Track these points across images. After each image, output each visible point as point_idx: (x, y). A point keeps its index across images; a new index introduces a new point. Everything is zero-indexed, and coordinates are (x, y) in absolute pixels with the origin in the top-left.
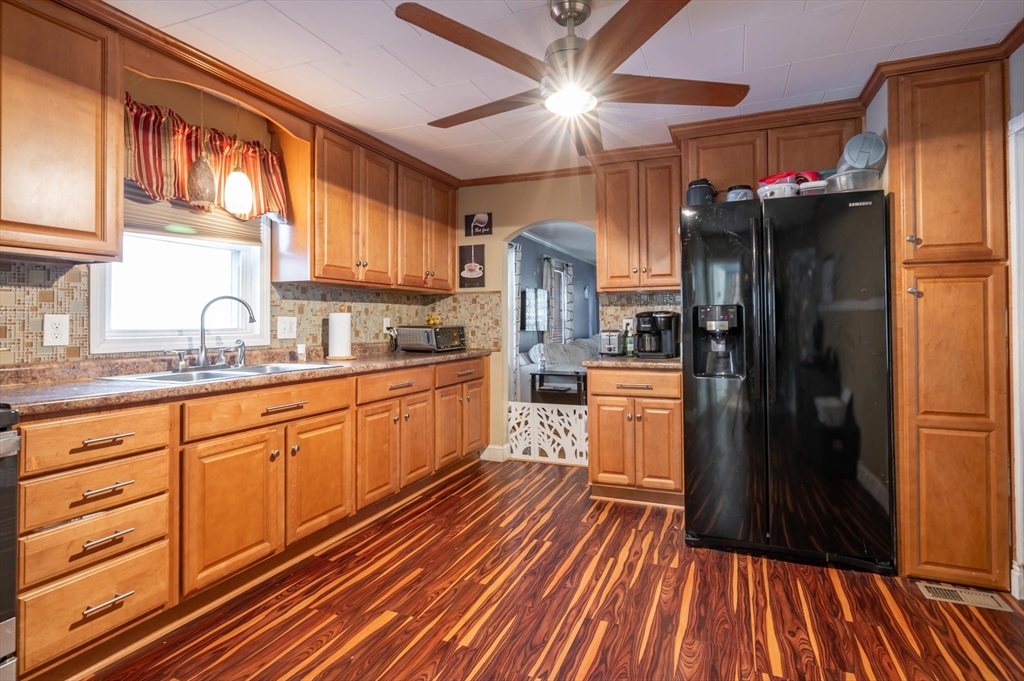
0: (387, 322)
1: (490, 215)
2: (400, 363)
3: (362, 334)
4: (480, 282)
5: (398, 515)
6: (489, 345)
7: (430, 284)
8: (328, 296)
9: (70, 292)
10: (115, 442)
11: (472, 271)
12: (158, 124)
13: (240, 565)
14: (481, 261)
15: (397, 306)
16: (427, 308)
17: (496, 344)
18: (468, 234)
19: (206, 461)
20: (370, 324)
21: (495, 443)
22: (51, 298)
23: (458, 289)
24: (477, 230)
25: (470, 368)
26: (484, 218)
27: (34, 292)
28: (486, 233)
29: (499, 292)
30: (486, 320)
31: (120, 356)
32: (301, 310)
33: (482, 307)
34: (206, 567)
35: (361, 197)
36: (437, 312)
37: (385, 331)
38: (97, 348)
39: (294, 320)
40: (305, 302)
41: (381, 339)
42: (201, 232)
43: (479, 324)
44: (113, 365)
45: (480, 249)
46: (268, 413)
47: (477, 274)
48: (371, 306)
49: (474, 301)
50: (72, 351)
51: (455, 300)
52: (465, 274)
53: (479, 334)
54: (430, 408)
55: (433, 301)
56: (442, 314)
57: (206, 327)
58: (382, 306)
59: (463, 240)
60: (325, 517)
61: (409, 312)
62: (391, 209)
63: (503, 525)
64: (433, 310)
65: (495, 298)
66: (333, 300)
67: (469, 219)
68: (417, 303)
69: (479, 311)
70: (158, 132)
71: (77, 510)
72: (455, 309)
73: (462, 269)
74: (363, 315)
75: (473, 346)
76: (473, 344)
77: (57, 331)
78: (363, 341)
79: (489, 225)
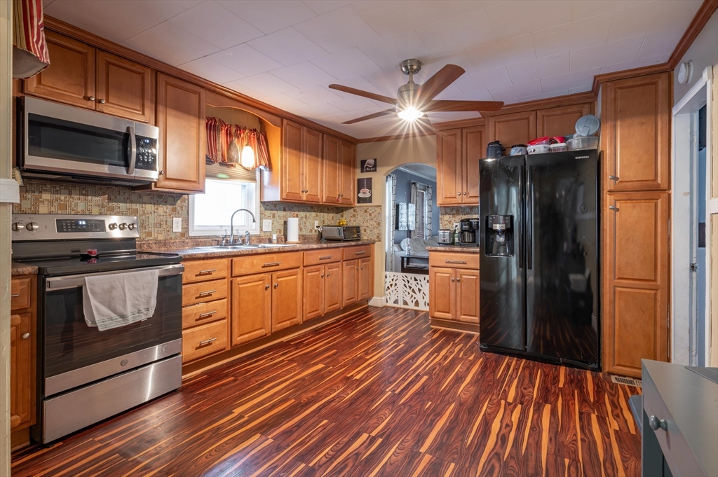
0: (316, 223)
1: (375, 160)
2: (325, 245)
3: (303, 230)
4: (369, 200)
5: (323, 328)
6: (374, 237)
7: (340, 202)
8: (287, 208)
9: (182, 207)
10: (209, 273)
11: (365, 193)
12: (215, 125)
13: (253, 337)
14: (370, 187)
15: (322, 214)
16: (339, 215)
17: (378, 237)
18: (362, 171)
19: (241, 286)
20: (308, 224)
21: (377, 296)
22: (174, 210)
23: (357, 205)
24: (368, 169)
25: (363, 250)
26: (372, 162)
27: (170, 207)
28: (373, 171)
29: (380, 206)
30: (373, 222)
31: (199, 237)
32: (274, 216)
33: (370, 215)
34: (241, 335)
35: (305, 154)
36: (344, 218)
37: (316, 228)
38: (191, 234)
39: (270, 221)
40: (276, 212)
41: (313, 233)
42: (231, 177)
43: (368, 225)
44: (197, 242)
45: (370, 180)
46: (265, 266)
47: (368, 195)
48: (308, 214)
49: (366, 211)
50: (183, 235)
51: (355, 211)
52: (361, 195)
53: (368, 231)
54: (340, 271)
55: (342, 211)
56: (347, 219)
57: (233, 224)
58: (314, 214)
59: (360, 175)
60: (288, 322)
61: (328, 218)
62: (320, 160)
63: (379, 336)
64: (342, 216)
65: (378, 209)
66: (289, 210)
67: (363, 162)
68: (333, 212)
69: (368, 217)
70: (215, 130)
71: (197, 300)
72: (354, 216)
73: (359, 192)
74: (304, 219)
75: (365, 238)
76: (365, 237)
77: (177, 226)
78: (304, 233)
79: (375, 166)
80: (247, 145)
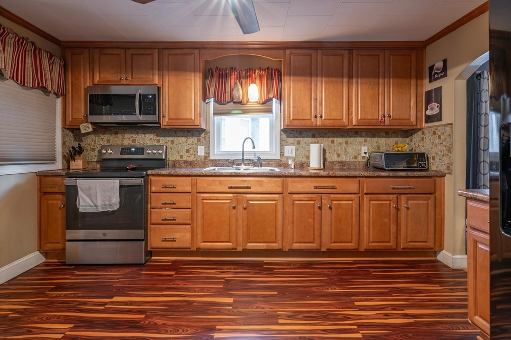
0: (364, 149)
1: (445, 61)
3: (343, 156)
4: (438, 117)
5: (324, 264)
6: (443, 169)
7: (387, 123)
8: (317, 135)
9: (205, 138)
10: (174, 187)
11: (433, 110)
12: (226, 74)
14: (439, 101)
15: (375, 139)
16: (408, 140)
17: (448, 168)
18: (430, 81)
19: (205, 201)
20: (349, 150)
22: (199, 140)
23: (424, 125)
24: (436, 76)
26: (440, 65)
27: (196, 139)
28: (442, 77)
29: (452, 124)
30: (442, 147)
31: (219, 160)
32: (299, 143)
33: (439, 137)
34: (204, 242)
36: (413, 143)
37: (363, 154)
38: (212, 157)
39: (294, 148)
40: (302, 139)
41: (359, 159)
42: (245, 112)
43: (437, 151)
45: (439, 90)
46: (231, 188)
47: (436, 111)
48: (350, 140)
49: (434, 133)
50: (206, 158)
51: (423, 133)
52: (429, 113)
53: (437, 159)
56: (416, 144)
57: (244, 150)
58: (359, 139)
59: (428, 86)
60: (265, 244)
61: (388, 144)
62: (345, 80)
63: (356, 303)
64: (411, 141)
65: (448, 129)
66: (321, 137)
67: (431, 68)
69: (437, 140)
70: (226, 77)
72: (423, 138)
73: (426, 109)
74: (344, 146)
75: (434, 168)
76: (435, 166)
77: (201, 151)
78: (344, 160)
79: (445, 69)
80: (252, 83)
